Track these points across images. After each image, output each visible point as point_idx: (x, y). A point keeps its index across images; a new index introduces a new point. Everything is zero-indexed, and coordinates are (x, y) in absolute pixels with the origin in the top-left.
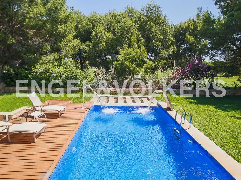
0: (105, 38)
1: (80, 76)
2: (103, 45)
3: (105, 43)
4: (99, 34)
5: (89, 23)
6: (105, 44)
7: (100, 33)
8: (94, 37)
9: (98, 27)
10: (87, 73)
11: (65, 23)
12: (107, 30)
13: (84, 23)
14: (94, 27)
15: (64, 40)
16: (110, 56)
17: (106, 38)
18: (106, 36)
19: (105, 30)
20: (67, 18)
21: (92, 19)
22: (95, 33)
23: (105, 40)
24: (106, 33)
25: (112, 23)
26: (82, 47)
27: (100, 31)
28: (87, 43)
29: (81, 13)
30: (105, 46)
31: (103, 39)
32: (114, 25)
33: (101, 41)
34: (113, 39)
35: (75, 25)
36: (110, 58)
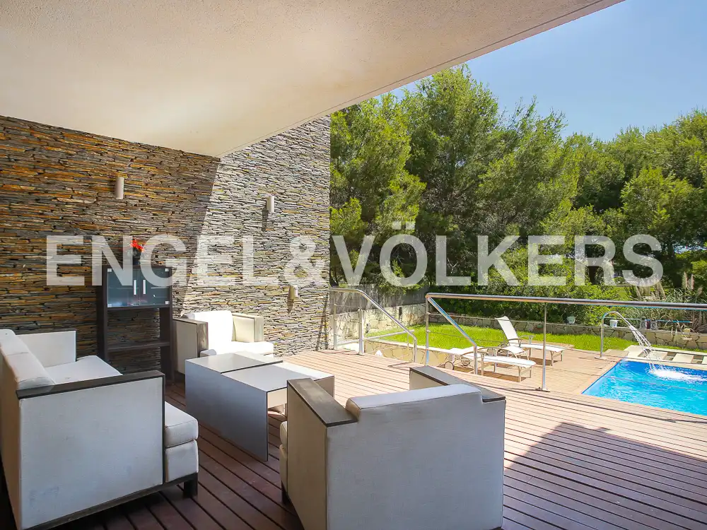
0: (666, 197)
1: (592, 295)
2: (660, 216)
3: (664, 211)
4: (645, 190)
5: (614, 163)
6: (666, 214)
7: (648, 185)
8: (630, 196)
9: (644, 171)
10: (609, 291)
11: (553, 175)
12: (671, 176)
13: (601, 164)
14: (629, 169)
15: (553, 214)
16: (685, 244)
17: (671, 196)
18: (670, 192)
19: (665, 176)
20: (558, 165)
21: (625, 149)
22: (633, 188)
23: (664, 204)
24: (670, 184)
25: (689, 151)
26: (594, 224)
27: (650, 181)
28: (611, 213)
29: (589, 139)
30: (666, 217)
31: (660, 200)
32: (695, 157)
33: (654, 206)
34: (692, 197)
35: (578, 176)
36: (685, 250)
